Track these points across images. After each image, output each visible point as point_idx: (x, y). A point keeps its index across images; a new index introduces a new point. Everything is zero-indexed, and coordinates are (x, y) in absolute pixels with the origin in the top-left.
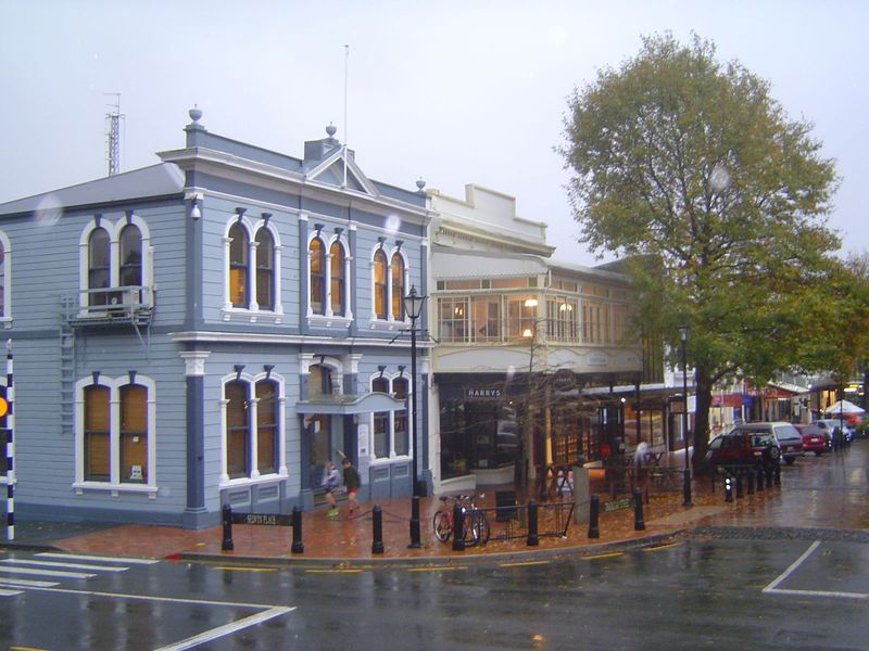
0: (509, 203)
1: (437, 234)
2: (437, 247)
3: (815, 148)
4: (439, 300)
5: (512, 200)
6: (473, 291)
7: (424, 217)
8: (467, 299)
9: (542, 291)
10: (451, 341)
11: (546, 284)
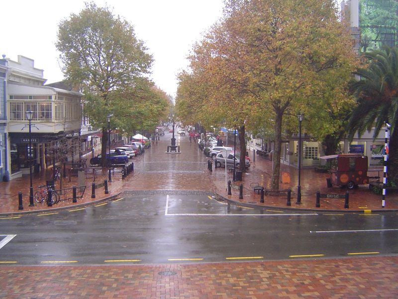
0: (31, 62)
1: (10, 76)
2: (10, 82)
3: (147, 49)
4: (11, 103)
5: (33, 61)
6: (26, 100)
7: (6, 70)
8: (23, 103)
9: (54, 101)
10: (16, 119)
11: (56, 99)
